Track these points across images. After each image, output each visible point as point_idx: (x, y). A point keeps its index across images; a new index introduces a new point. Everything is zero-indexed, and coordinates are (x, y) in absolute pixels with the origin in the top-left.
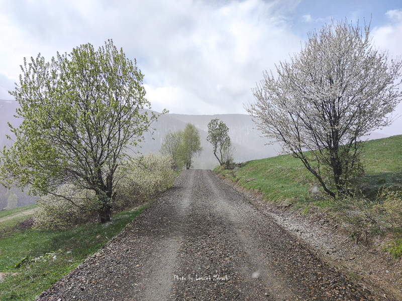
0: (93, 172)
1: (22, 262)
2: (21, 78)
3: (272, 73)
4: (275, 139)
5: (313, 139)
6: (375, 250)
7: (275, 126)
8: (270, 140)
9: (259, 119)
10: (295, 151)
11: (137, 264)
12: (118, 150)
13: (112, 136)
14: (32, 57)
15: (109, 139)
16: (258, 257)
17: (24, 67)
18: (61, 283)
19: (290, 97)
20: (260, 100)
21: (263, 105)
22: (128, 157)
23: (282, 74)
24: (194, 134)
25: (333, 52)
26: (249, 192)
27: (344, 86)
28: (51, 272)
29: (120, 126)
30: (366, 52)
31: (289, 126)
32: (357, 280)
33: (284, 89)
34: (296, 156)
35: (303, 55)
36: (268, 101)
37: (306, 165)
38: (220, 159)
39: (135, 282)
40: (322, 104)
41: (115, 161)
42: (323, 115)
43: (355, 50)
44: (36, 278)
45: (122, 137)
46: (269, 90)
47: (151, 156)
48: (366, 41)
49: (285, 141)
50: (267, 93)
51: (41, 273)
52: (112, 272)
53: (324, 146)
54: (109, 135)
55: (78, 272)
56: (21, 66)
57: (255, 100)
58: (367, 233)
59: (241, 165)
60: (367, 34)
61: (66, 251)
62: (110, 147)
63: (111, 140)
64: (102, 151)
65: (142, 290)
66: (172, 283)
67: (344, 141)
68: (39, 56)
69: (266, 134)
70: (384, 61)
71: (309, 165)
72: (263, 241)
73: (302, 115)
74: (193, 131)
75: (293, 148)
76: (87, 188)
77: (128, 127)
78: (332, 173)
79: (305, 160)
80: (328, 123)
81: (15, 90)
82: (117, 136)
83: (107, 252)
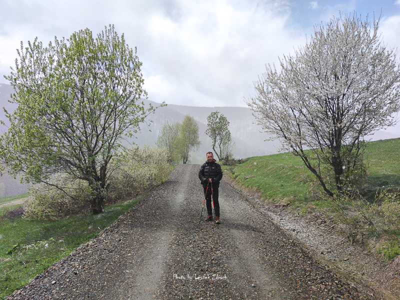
0: (87, 162)
1: (14, 249)
2: (16, 62)
3: (274, 66)
4: (275, 135)
5: (314, 136)
6: (370, 252)
7: (276, 122)
8: (270, 136)
9: (260, 113)
10: (295, 148)
11: (129, 253)
12: (113, 140)
13: (107, 126)
14: (29, 41)
15: (104, 129)
16: (249, 253)
17: (20, 51)
18: (54, 267)
19: (292, 92)
20: (261, 93)
21: (264, 100)
22: (123, 148)
23: (285, 67)
24: (192, 127)
25: (339, 47)
26: (247, 190)
27: (349, 83)
28: (44, 259)
29: (116, 116)
30: (374, 48)
31: (290, 122)
32: (347, 279)
33: (287, 84)
34: (296, 153)
35: (308, 49)
36: (270, 96)
37: (306, 164)
38: (219, 154)
39: (126, 269)
40: (326, 100)
41: (109, 152)
42: (326, 112)
43: (363, 46)
44: (28, 264)
45: (117, 127)
46: (271, 84)
47: (147, 148)
48: (375, 36)
49: (286, 137)
50: (269, 87)
51: (34, 259)
52: (104, 260)
53: (326, 144)
54: (105, 124)
55: (71, 258)
56: (18, 50)
57: (256, 94)
58: (363, 235)
59: (240, 162)
60: (376, 29)
61: (59, 239)
62: (105, 137)
63: (107, 130)
64: (97, 141)
65: (133, 277)
66: (162, 272)
67: (347, 140)
68: (36, 40)
69: (267, 130)
70: (392, 59)
71: (309, 163)
72: (256, 238)
73: (305, 111)
74: (191, 124)
75: (294, 145)
76: (80, 178)
77: (124, 117)
78: (333, 172)
79: (306, 158)
80: (331, 121)
81: (10, 75)
82: (112, 125)
83: (100, 242)
